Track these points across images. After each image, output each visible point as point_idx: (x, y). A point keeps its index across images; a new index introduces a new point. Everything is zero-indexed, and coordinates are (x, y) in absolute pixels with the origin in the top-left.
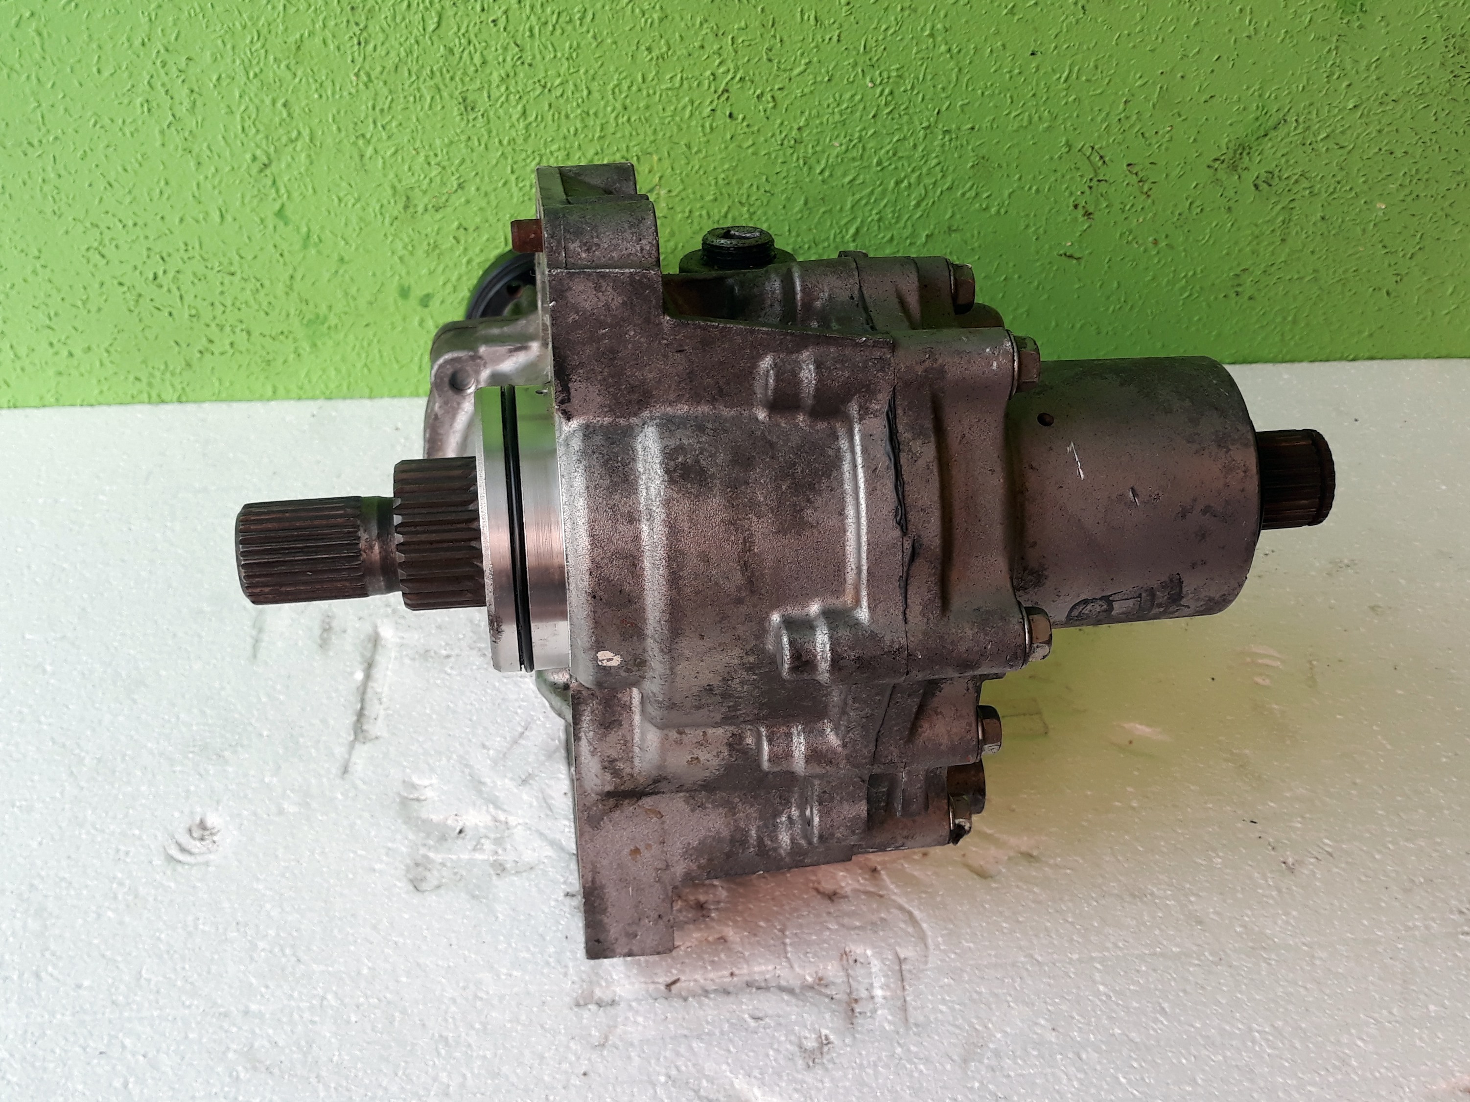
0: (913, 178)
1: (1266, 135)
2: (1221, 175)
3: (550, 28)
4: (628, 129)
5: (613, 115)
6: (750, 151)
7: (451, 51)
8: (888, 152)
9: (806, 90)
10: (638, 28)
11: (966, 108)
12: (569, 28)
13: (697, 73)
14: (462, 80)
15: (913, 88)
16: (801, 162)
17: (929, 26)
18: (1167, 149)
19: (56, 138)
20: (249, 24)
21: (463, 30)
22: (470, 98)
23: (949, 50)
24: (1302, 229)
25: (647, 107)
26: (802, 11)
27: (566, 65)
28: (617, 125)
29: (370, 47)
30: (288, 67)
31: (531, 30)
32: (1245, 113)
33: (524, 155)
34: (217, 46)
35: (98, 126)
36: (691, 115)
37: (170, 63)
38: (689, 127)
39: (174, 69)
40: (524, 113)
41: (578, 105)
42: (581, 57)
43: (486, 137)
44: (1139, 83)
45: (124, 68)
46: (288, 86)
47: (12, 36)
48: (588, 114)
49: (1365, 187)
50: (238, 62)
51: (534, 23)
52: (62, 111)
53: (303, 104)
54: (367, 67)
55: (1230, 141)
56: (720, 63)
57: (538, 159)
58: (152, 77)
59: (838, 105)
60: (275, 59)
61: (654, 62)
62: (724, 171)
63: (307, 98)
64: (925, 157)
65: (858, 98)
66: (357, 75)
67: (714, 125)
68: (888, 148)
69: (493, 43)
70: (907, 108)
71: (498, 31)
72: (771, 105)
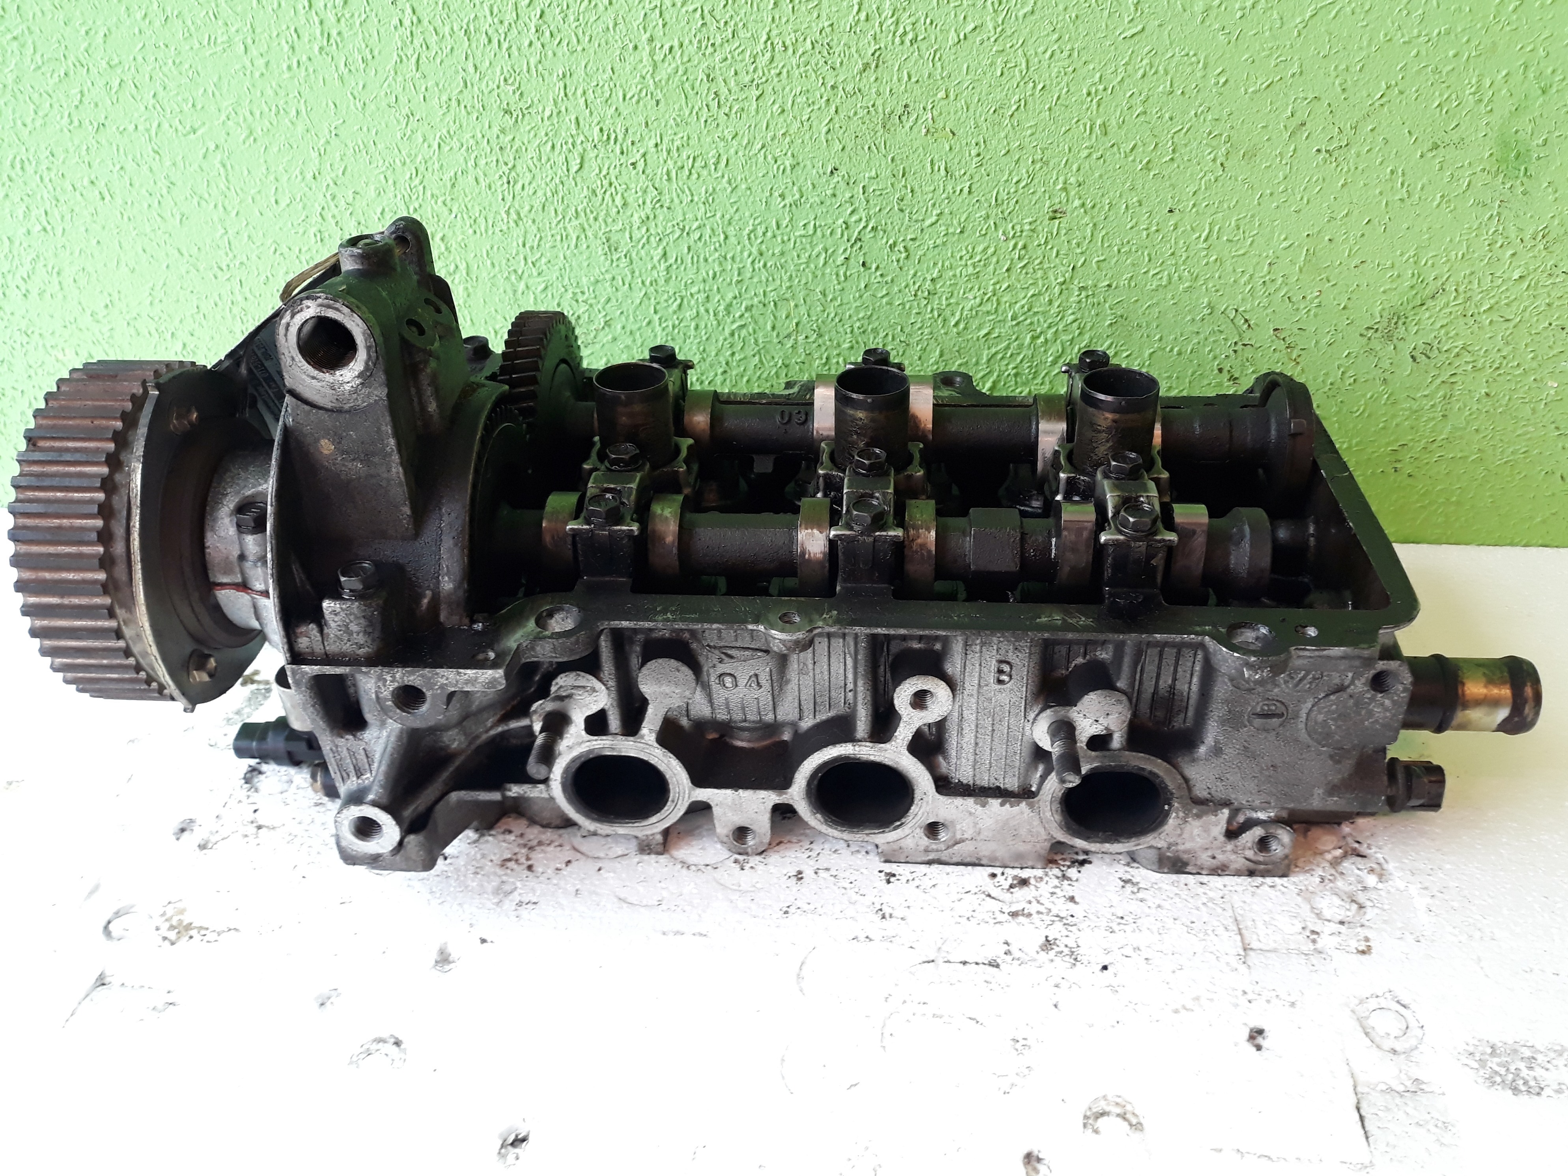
0: (1050, 334)
1: (1422, 305)
2: (1376, 345)
3: (687, 173)
4: (764, 275)
5: (750, 260)
6: (884, 300)
7: (594, 191)
8: (1023, 307)
9: (938, 242)
10: (771, 174)
11: (1103, 265)
12: (705, 173)
13: (831, 221)
14: (605, 222)
15: (1046, 242)
16: (936, 313)
17: (1061, 179)
18: (1316, 315)
19: (241, 263)
20: (408, 161)
21: (604, 172)
22: (614, 238)
23: (1083, 205)
24: (1465, 406)
25: (782, 254)
26: (932, 161)
27: (703, 210)
28: (754, 270)
29: (519, 186)
30: (444, 203)
31: (668, 173)
32: (1399, 281)
33: (665, 297)
34: (380, 182)
35: (278, 253)
36: (825, 263)
37: (339, 196)
38: (823, 274)
39: (343, 203)
40: (665, 254)
41: (716, 249)
42: (717, 201)
43: (630, 276)
44: (1285, 244)
45: (298, 200)
46: (446, 220)
47: (200, 167)
48: (725, 258)
49: (1534, 364)
50: (399, 196)
51: (671, 167)
52: (246, 238)
53: (459, 239)
54: (517, 206)
55: (1383, 309)
56: (853, 212)
57: (679, 301)
58: (323, 208)
59: (971, 257)
60: (432, 196)
61: (787, 209)
62: (859, 320)
63: (463, 233)
64: (1061, 314)
65: (991, 250)
66: (508, 213)
67: (848, 274)
68: (1023, 302)
69: (633, 186)
70: (1041, 263)
71: (637, 174)
72: (904, 255)
